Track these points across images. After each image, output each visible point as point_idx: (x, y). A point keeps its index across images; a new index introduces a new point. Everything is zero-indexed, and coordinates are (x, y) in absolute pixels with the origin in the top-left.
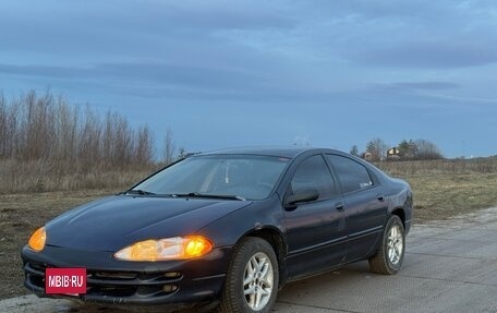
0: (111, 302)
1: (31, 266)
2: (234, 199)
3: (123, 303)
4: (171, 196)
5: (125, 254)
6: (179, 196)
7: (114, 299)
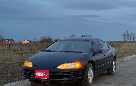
0: (57, 80)
1: (27, 71)
2: (81, 52)
3: (60, 80)
4: (61, 52)
5: (60, 67)
6: (64, 52)
7: (58, 80)
